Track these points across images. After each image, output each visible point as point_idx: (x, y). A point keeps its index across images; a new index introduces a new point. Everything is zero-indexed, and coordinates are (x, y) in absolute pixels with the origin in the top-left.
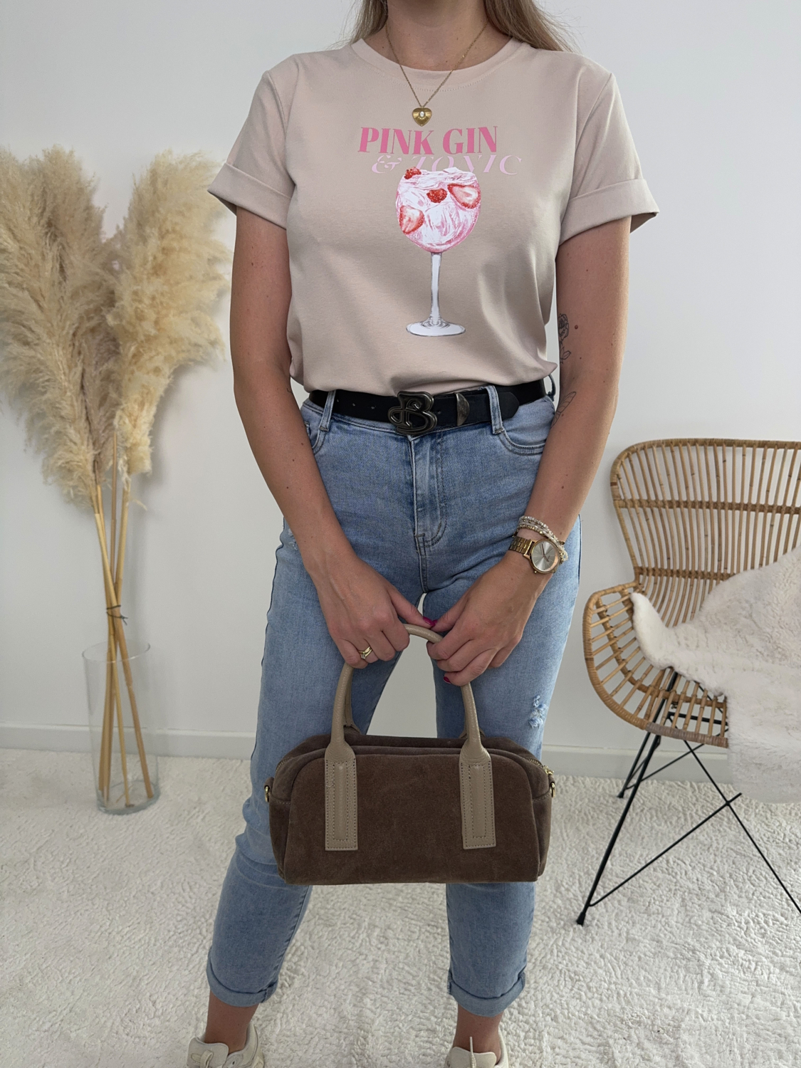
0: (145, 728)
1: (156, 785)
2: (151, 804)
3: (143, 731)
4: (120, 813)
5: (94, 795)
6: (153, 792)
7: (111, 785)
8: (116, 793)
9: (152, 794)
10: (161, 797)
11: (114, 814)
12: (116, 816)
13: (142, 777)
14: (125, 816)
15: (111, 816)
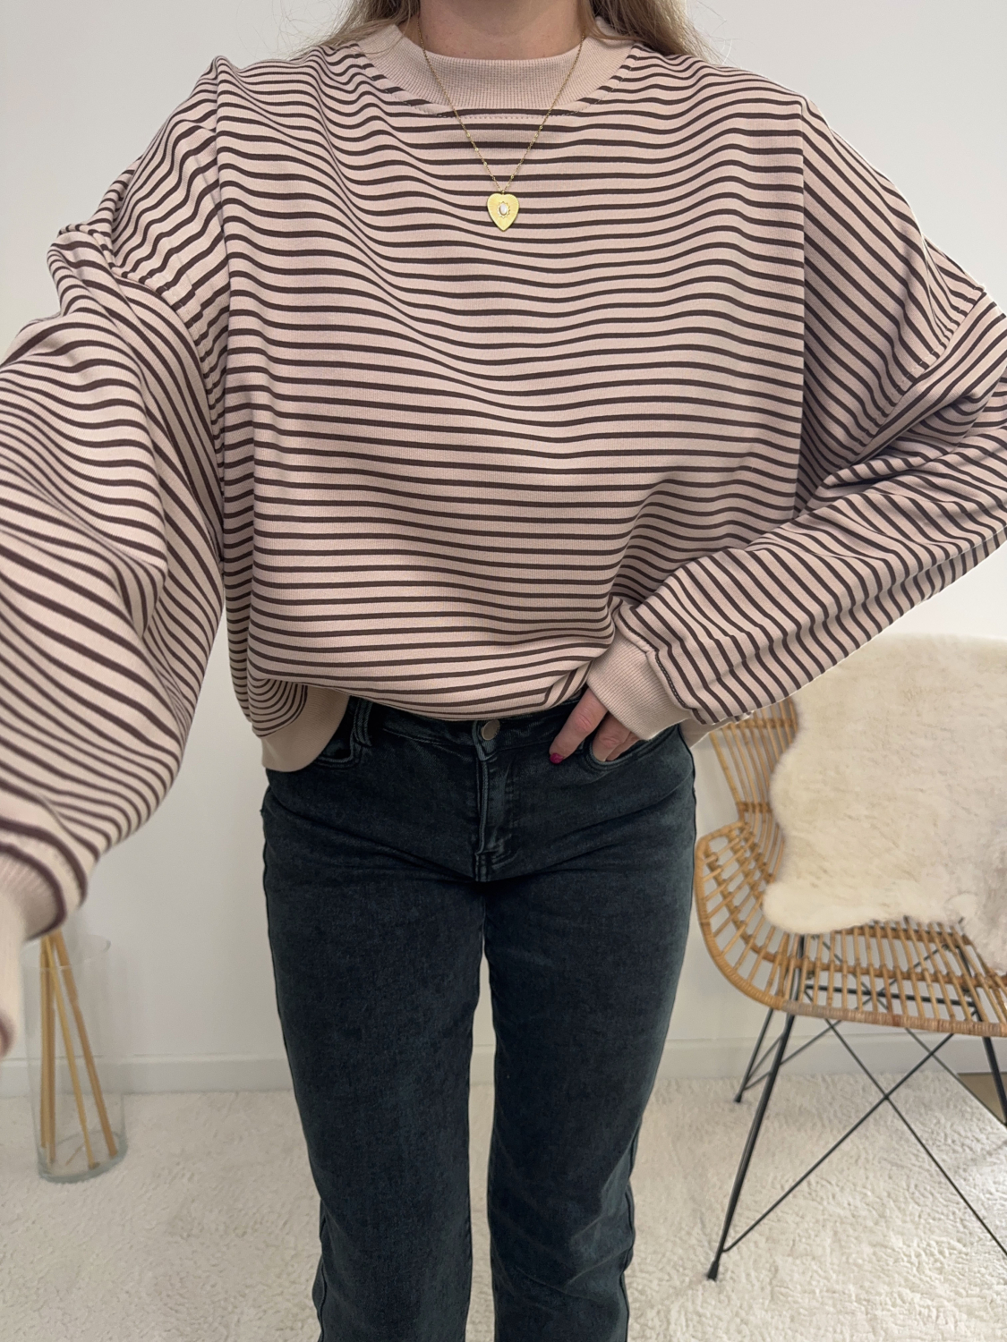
0: (100, 1057)
1: (122, 1136)
2: (116, 1163)
3: (96, 1061)
4: (73, 1179)
5: (34, 1157)
6: (117, 1146)
7: (57, 1139)
8: (64, 1152)
9: (116, 1151)
10: (129, 1152)
11: (64, 1183)
12: (67, 1186)
13: (99, 1127)
14: (79, 1184)
15: (59, 1185)
